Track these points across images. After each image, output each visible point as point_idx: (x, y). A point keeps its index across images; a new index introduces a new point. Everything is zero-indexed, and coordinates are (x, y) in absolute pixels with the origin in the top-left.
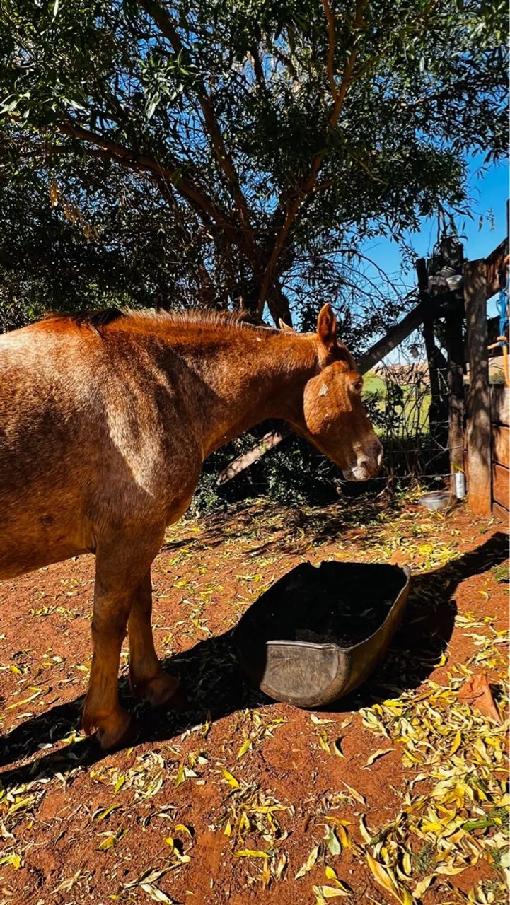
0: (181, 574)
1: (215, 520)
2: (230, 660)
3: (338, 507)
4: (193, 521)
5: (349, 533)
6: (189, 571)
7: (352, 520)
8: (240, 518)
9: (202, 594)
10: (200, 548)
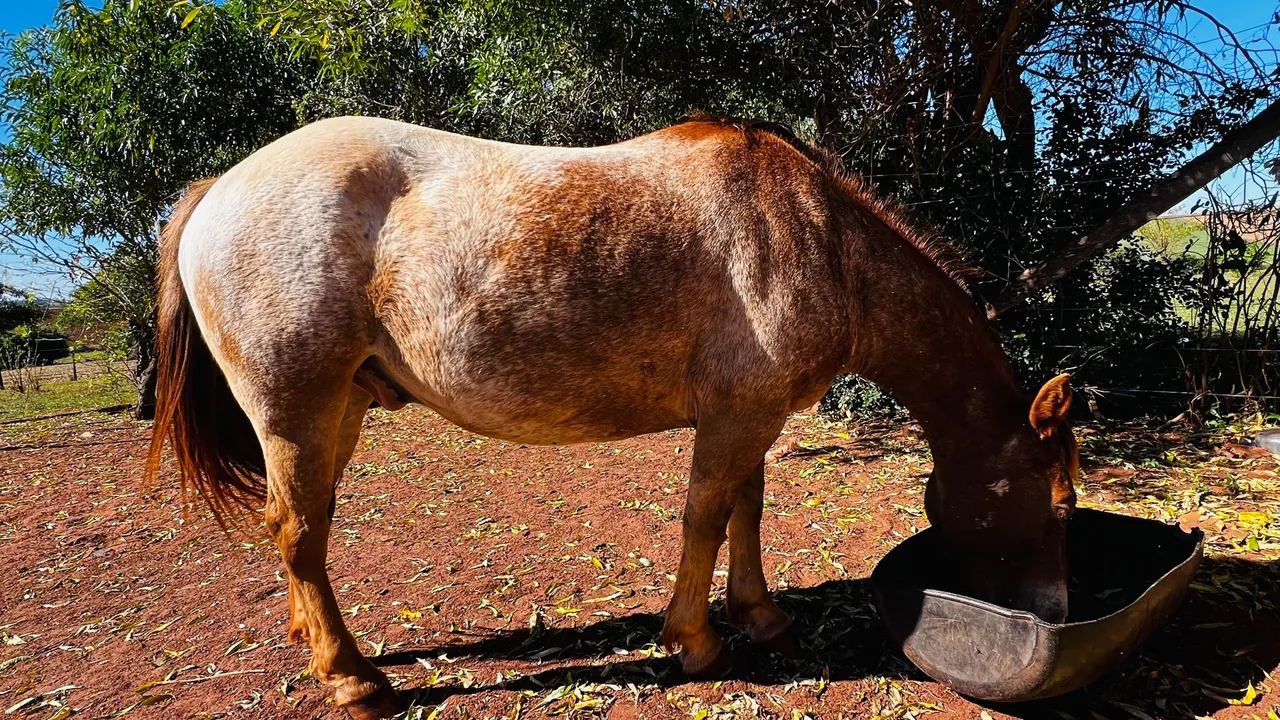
0: (813, 490)
1: (875, 427)
2: (869, 612)
3: (1086, 431)
4: (840, 424)
5: (1101, 473)
6: (826, 489)
7: (1108, 453)
8: (912, 428)
9: (840, 520)
10: (846, 461)
